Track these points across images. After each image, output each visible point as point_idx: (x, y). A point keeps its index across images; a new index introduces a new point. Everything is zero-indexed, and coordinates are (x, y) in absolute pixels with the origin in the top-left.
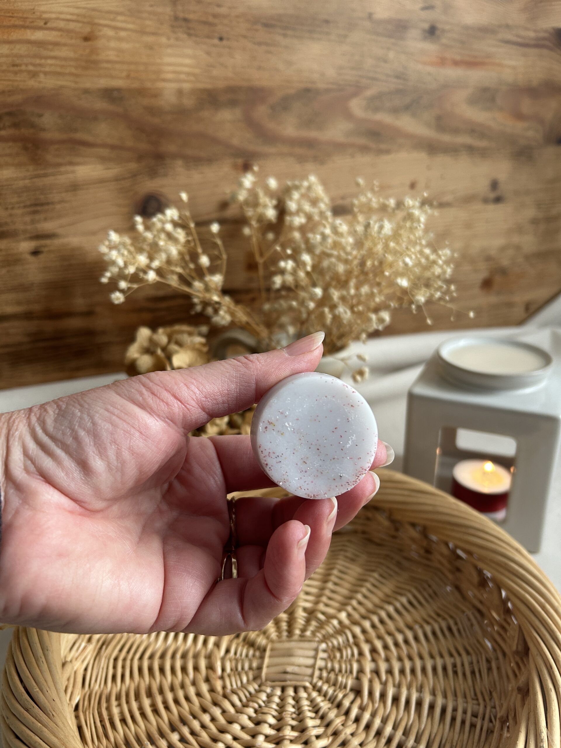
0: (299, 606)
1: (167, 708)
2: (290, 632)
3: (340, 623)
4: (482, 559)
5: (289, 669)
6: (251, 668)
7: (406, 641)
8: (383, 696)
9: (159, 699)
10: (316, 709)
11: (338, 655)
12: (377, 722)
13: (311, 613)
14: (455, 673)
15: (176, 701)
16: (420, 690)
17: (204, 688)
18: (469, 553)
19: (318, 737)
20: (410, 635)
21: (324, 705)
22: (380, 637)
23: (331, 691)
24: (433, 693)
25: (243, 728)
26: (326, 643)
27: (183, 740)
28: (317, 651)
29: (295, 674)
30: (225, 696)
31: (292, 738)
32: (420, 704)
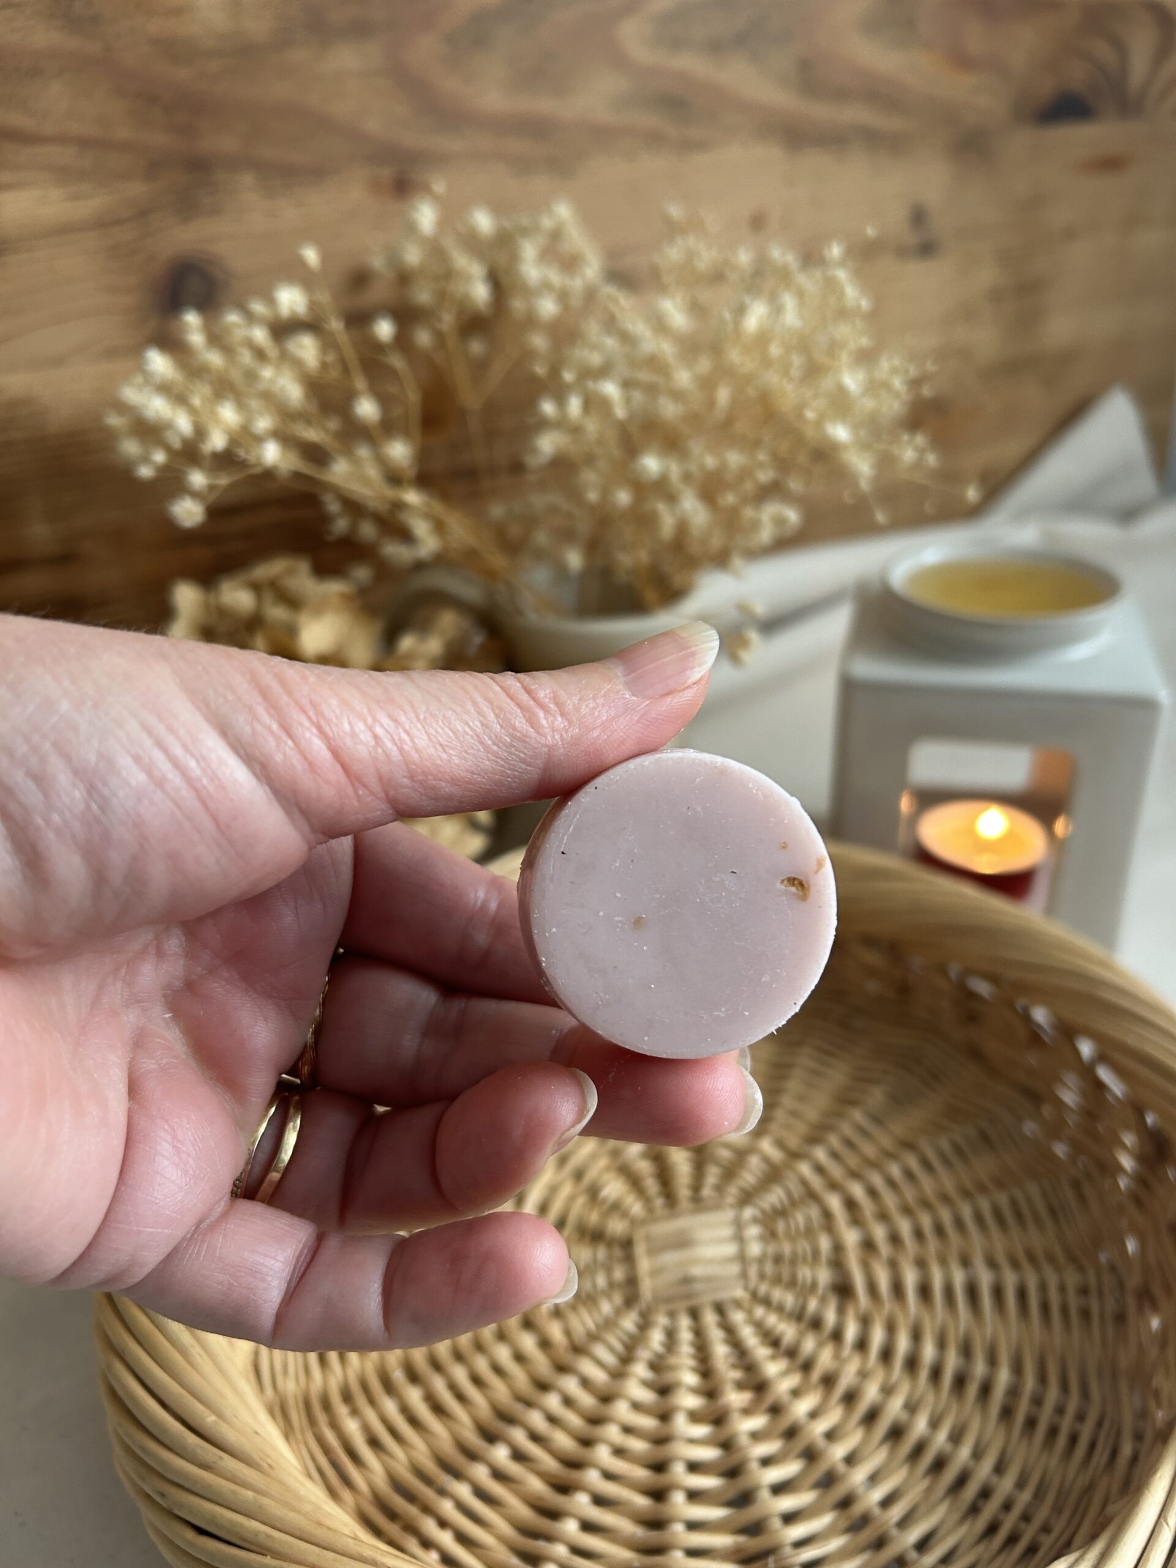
2: (669, 1195)
3: (766, 1160)
5: (697, 1271)
6: (611, 1285)
10: (773, 1341)
11: (781, 1226)
15: (477, 1381)
16: (966, 1262)
17: (528, 1342)
18: (993, 978)
19: (796, 1393)
20: (913, 1162)
21: (788, 1331)
22: (855, 1175)
23: (790, 1300)
25: (637, 1406)
26: (755, 1205)
27: (518, 1456)
28: (739, 1225)
29: (709, 1279)
30: (578, 1350)
31: (745, 1405)
32: (973, 1292)
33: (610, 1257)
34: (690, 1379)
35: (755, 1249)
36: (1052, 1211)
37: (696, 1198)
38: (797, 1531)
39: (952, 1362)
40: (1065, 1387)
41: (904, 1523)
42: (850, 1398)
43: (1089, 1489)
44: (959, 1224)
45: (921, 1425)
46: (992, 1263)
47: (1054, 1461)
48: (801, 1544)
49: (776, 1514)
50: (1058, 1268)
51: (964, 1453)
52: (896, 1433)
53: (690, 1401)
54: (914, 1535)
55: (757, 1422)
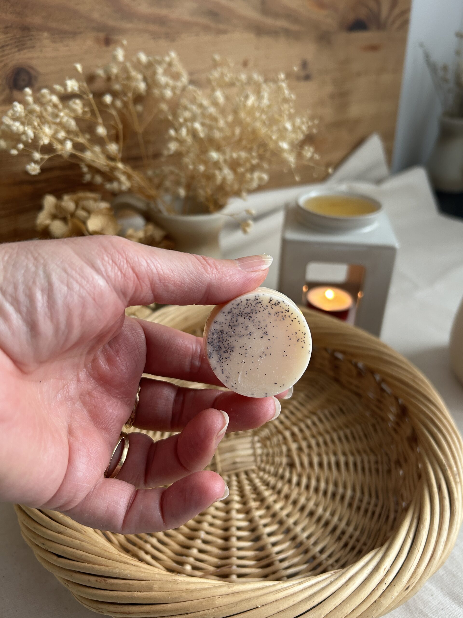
4: (354, 355)
5: (238, 460)
8: (311, 464)
10: (267, 484)
11: (268, 443)
12: (313, 483)
14: (354, 438)
16: (335, 454)
18: (344, 352)
19: (275, 502)
20: (315, 419)
21: (272, 480)
22: (294, 424)
23: (272, 469)
25: (217, 509)
26: (258, 436)
28: (253, 443)
29: (242, 463)
31: (257, 506)
32: (338, 464)
34: (237, 498)
35: (259, 451)
36: (365, 435)
37: (237, 434)
38: (277, 549)
39: (331, 488)
40: (370, 495)
41: (315, 544)
42: (295, 503)
43: (379, 530)
44: (333, 441)
45: (320, 511)
46: (344, 454)
47: (367, 520)
48: (279, 553)
49: (269, 543)
50: (368, 455)
51: (336, 519)
52: (311, 514)
53: (237, 506)
54: (318, 548)
55: (261, 512)
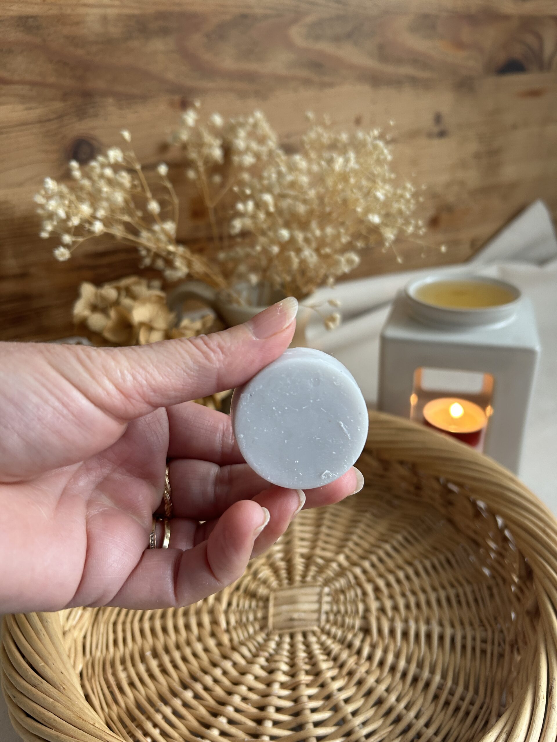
0: (296, 552)
1: (175, 666)
2: (291, 579)
3: (340, 565)
4: (473, 490)
5: (296, 616)
6: (256, 619)
7: (408, 577)
8: (392, 632)
9: (166, 659)
10: (327, 652)
11: (342, 597)
12: (390, 658)
13: (309, 559)
14: (459, 602)
15: (184, 659)
16: (428, 622)
17: (211, 643)
18: (460, 485)
19: (333, 679)
20: (410, 571)
21: (335, 648)
22: (381, 576)
23: (339, 633)
24: (441, 624)
25: (257, 678)
26: (330, 587)
27: (197, 697)
28: (320, 595)
29: (300, 620)
30: (234, 649)
31: (308, 682)
32: (429, 636)
33: (257, 606)
34: (285, 667)
35: (326, 607)
36: (476, 600)
37: (303, 581)
39: (413, 669)
40: (466, 687)
42: (360, 683)
44: (428, 603)
45: (393, 698)
47: (456, 723)
49: (315, 736)
50: (474, 629)
51: (412, 714)
52: (380, 702)
53: (283, 678)
55: (313, 691)
